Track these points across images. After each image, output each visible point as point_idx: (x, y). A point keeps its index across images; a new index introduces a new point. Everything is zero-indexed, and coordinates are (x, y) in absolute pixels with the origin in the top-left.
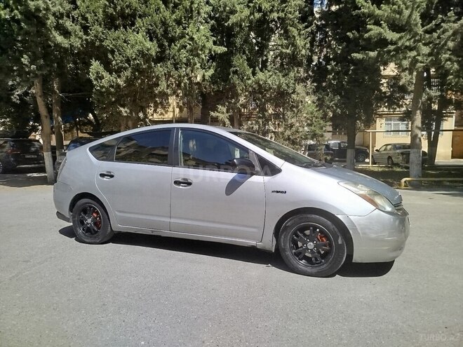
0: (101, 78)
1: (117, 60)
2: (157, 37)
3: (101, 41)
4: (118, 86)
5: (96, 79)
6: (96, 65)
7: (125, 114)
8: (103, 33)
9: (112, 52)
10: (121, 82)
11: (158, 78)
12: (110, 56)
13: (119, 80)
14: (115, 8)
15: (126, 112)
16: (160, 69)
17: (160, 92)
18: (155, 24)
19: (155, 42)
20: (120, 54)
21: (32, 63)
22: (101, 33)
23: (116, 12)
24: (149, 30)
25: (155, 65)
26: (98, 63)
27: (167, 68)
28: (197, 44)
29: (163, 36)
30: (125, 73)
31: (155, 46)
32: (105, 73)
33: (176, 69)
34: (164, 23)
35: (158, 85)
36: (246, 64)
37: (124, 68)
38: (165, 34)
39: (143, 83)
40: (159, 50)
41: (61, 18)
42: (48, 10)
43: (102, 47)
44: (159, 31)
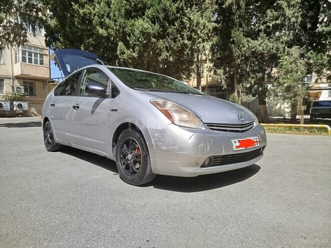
0: (124, 53)
1: (132, 41)
3: (123, 28)
4: (134, 58)
5: (120, 55)
6: (121, 45)
8: (124, 23)
9: (129, 36)
10: (135, 55)
11: (161, 50)
12: (128, 38)
13: (134, 54)
14: (130, 5)
16: (161, 44)
17: (162, 60)
18: (157, 11)
20: (134, 36)
22: (123, 23)
23: (131, 7)
24: (154, 16)
25: (157, 40)
26: (122, 43)
27: (168, 42)
28: (193, 22)
29: (164, 19)
30: (137, 48)
31: (157, 26)
32: (125, 50)
33: (175, 42)
34: (165, 10)
35: (160, 55)
36: (242, 35)
37: (137, 45)
38: (166, 18)
39: (149, 54)
40: (161, 29)
41: (102, 18)
42: (90, 13)
43: (124, 32)
44: (161, 16)
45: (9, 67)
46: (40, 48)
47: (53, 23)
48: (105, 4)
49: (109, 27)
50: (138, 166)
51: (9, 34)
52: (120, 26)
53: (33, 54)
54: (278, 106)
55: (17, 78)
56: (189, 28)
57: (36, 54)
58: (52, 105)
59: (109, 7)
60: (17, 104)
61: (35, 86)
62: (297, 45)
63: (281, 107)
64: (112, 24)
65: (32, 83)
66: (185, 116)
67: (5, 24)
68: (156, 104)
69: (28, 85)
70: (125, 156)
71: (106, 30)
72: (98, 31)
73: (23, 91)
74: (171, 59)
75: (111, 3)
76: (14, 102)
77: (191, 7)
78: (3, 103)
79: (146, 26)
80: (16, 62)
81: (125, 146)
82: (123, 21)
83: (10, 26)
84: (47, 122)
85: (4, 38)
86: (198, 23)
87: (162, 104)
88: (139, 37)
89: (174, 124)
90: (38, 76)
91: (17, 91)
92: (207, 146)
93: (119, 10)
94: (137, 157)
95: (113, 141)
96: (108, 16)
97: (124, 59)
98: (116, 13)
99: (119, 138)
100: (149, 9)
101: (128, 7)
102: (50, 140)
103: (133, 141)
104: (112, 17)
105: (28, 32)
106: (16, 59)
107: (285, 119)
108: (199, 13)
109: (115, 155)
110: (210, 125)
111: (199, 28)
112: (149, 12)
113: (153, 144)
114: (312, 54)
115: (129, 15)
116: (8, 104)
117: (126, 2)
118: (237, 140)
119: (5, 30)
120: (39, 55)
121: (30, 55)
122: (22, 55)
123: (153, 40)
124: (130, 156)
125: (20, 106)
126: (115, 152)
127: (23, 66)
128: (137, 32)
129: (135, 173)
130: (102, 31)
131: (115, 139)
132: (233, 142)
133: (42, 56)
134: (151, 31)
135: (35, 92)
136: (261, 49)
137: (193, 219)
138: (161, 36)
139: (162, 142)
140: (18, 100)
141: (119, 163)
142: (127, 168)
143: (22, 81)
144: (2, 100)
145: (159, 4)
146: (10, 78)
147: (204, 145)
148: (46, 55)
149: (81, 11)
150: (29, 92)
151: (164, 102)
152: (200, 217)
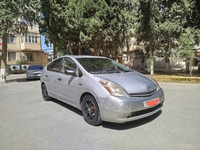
0: (83, 38)
1: (88, 30)
2: (104, 18)
3: (83, 23)
5: (81, 39)
6: (82, 33)
7: (93, 51)
8: (83, 20)
9: (87, 27)
10: (90, 39)
11: (105, 35)
12: (86, 29)
14: (86, 10)
15: (93, 50)
16: (105, 32)
17: (106, 41)
18: (103, 13)
19: (103, 20)
20: (89, 28)
21: (61, 36)
23: (87, 11)
24: (100, 16)
25: (103, 30)
26: (82, 32)
27: (109, 30)
28: (124, 17)
29: (107, 17)
30: (91, 35)
31: (103, 22)
32: (84, 36)
33: (114, 30)
34: (108, 12)
35: (105, 38)
36: (154, 22)
37: (91, 33)
38: (108, 16)
39: (98, 38)
40: (105, 23)
41: (71, 18)
42: (64, 17)
43: (83, 26)
44: (105, 15)
45: (18, 45)
46: (35, 33)
47: (42, 22)
48: (71, 9)
49: (74, 23)
50: (93, 114)
51: (18, 28)
52: (81, 22)
53: (31, 37)
54: (178, 63)
55: (23, 51)
56: (122, 21)
57: (33, 37)
58: (46, 76)
59: (74, 11)
60: (23, 66)
61: (33, 55)
62: (189, 27)
63: (179, 63)
64: (76, 21)
65: (31, 54)
66: (118, 90)
67: (16, 23)
68: (102, 83)
69: (29, 55)
70: (87, 109)
71: (73, 25)
72: (69, 25)
73: (26, 59)
74: (111, 40)
75: (75, 9)
76: (22, 65)
77: (123, 8)
78: (16, 66)
79: (96, 22)
80: (22, 42)
81: (87, 104)
82: (82, 19)
83: (18, 24)
84: (44, 85)
85: (16, 31)
86: (128, 18)
87: (105, 83)
88: (93, 29)
89: (112, 95)
90: (35, 49)
91: (23, 59)
92: (130, 107)
93: (80, 13)
94: (93, 111)
95: (80, 101)
96: (74, 16)
97: (84, 42)
98: (79, 15)
99: (83, 99)
100: (97, 11)
101: (85, 11)
102: (46, 95)
103: (91, 102)
104: (76, 17)
105: (28, 27)
106: (22, 40)
107: (182, 70)
108: (128, 12)
109: (81, 107)
110: (131, 95)
111: (128, 21)
112: (97, 13)
113: (102, 105)
114: (198, 31)
115: (86, 16)
116: (19, 66)
117: (84, 9)
118: (146, 102)
119: (16, 26)
120: (34, 37)
121: (30, 37)
122: (25, 38)
123: (100, 30)
124: (89, 110)
125: (25, 67)
126: (81, 106)
127: (26, 44)
128: (91, 26)
129: (92, 118)
130: (70, 26)
131: (81, 100)
132: (144, 103)
133: (36, 37)
134: (99, 25)
135: (33, 58)
136: (167, 29)
137: (123, 147)
138: (105, 27)
139: (106, 105)
140: (24, 64)
141: (84, 112)
142: (88, 115)
143: (26, 53)
144: (15, 64)
145: (104, 8)
146: (19, 52)
147: (128, 106)
148: (39, 37)
149: (59, 16)
150: (30, 59)
151: (107, 82)
152: (126, 146)
